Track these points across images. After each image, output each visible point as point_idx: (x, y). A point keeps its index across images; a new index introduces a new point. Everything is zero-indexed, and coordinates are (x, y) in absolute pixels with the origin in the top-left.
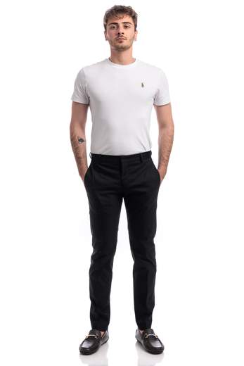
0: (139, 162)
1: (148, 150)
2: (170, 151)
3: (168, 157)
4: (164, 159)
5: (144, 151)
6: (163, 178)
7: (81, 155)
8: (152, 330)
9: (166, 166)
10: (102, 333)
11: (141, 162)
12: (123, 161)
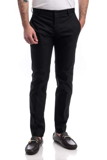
0: (67, 15)
1: (73, 7)
2: (87, 8)
3: (86, 12)
4: (83, 13)
5: (70, 8)
6: (83, 26)
7: (25, 11)
8: (67, 133)
9: (85, 18)
10: (40, 138)
11: (68, 15)
12: (55, 14)
